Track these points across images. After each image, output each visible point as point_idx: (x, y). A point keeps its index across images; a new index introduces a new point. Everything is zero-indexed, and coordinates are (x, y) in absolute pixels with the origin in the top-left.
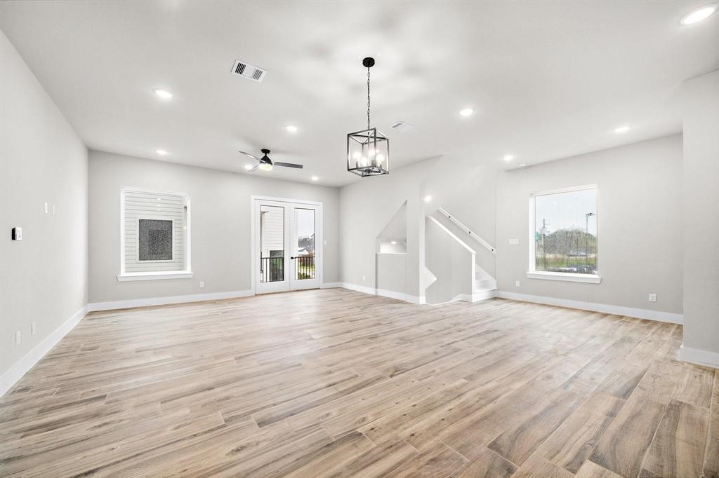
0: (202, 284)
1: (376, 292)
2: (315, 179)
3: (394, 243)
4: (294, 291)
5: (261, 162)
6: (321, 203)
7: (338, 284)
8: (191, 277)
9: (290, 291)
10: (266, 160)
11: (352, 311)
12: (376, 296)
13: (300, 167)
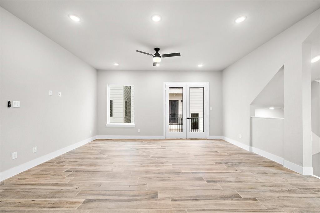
0: (139, 131)
1: (251, 149)
2: (200, 66)
3: (272, 108)
4: (189, 139)
5: (154, 57)
6: (208, 83)
7: (221, 138)
8: (134, 126)
9: (187, 139)
10: (157, 55)
11: (218, 166)
12: (250, 154)
13: (178, 54)
